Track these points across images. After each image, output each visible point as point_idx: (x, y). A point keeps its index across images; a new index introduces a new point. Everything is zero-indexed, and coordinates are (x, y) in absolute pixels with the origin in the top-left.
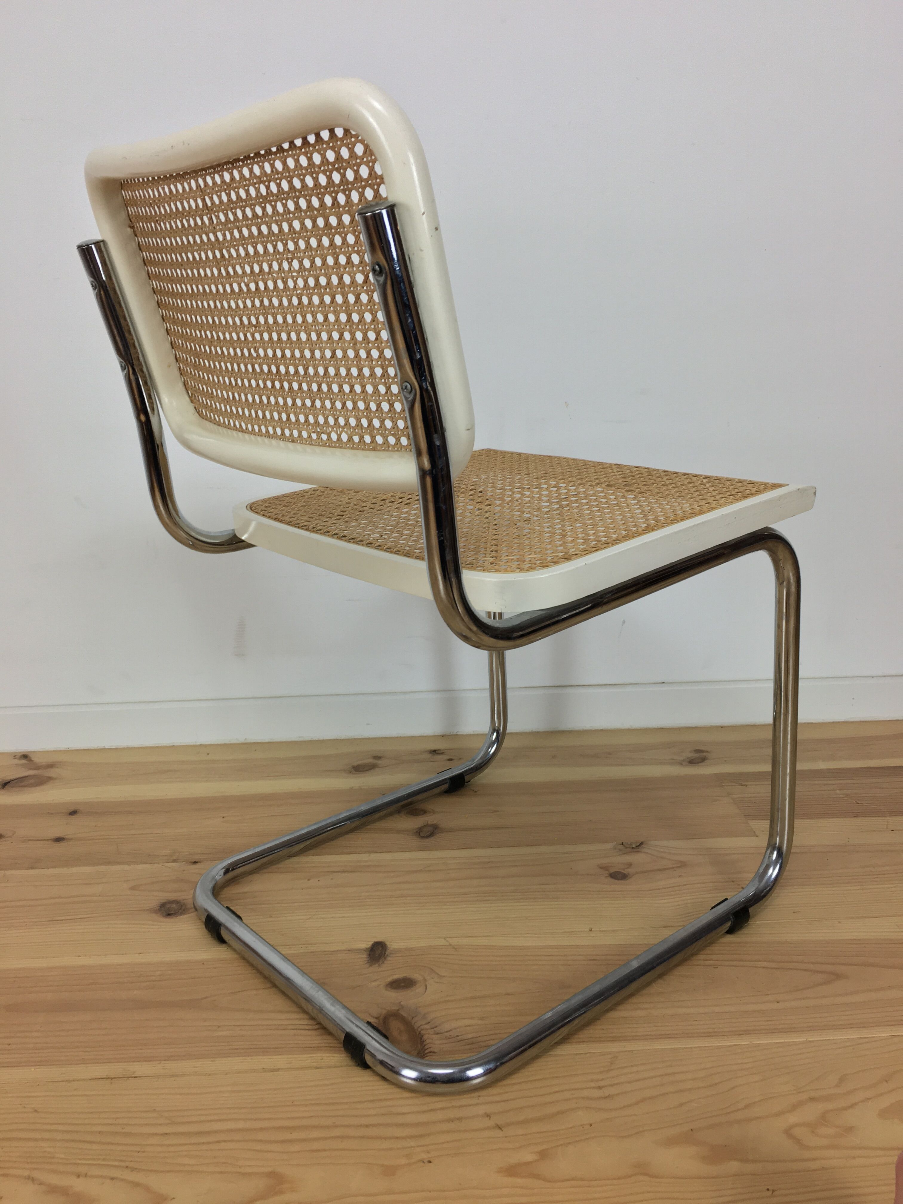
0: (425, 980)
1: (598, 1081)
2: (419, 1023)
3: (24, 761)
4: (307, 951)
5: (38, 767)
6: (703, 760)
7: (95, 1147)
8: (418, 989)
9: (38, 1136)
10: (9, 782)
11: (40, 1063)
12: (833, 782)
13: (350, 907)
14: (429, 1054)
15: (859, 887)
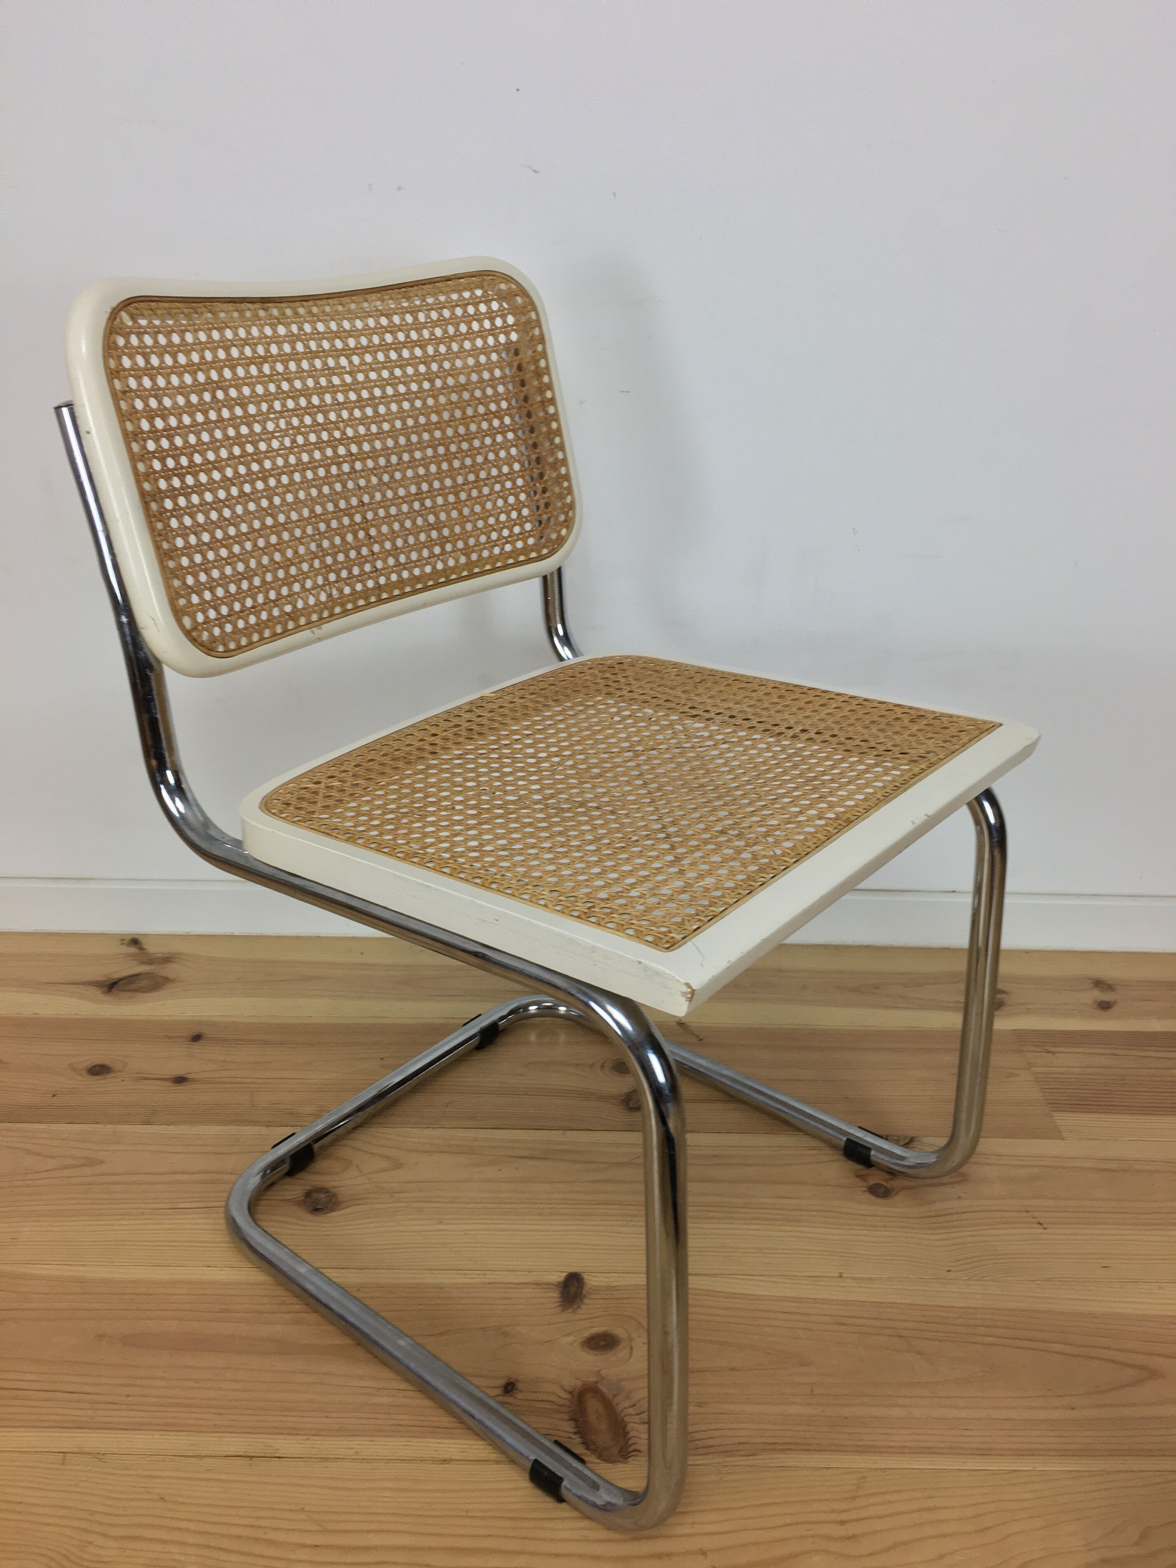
0: (631, 1339)
1: (840, 1512)
2: (622, 1405)
3: (133, 950)
4: (486, 1280)
5: (150, 960)
6: (999, 1005)
8: (621, 1352)
9: (164, 1535)
10: (116, 983)
11: (165, 1428)
13: (539, 1214)
14: (634, 1453)
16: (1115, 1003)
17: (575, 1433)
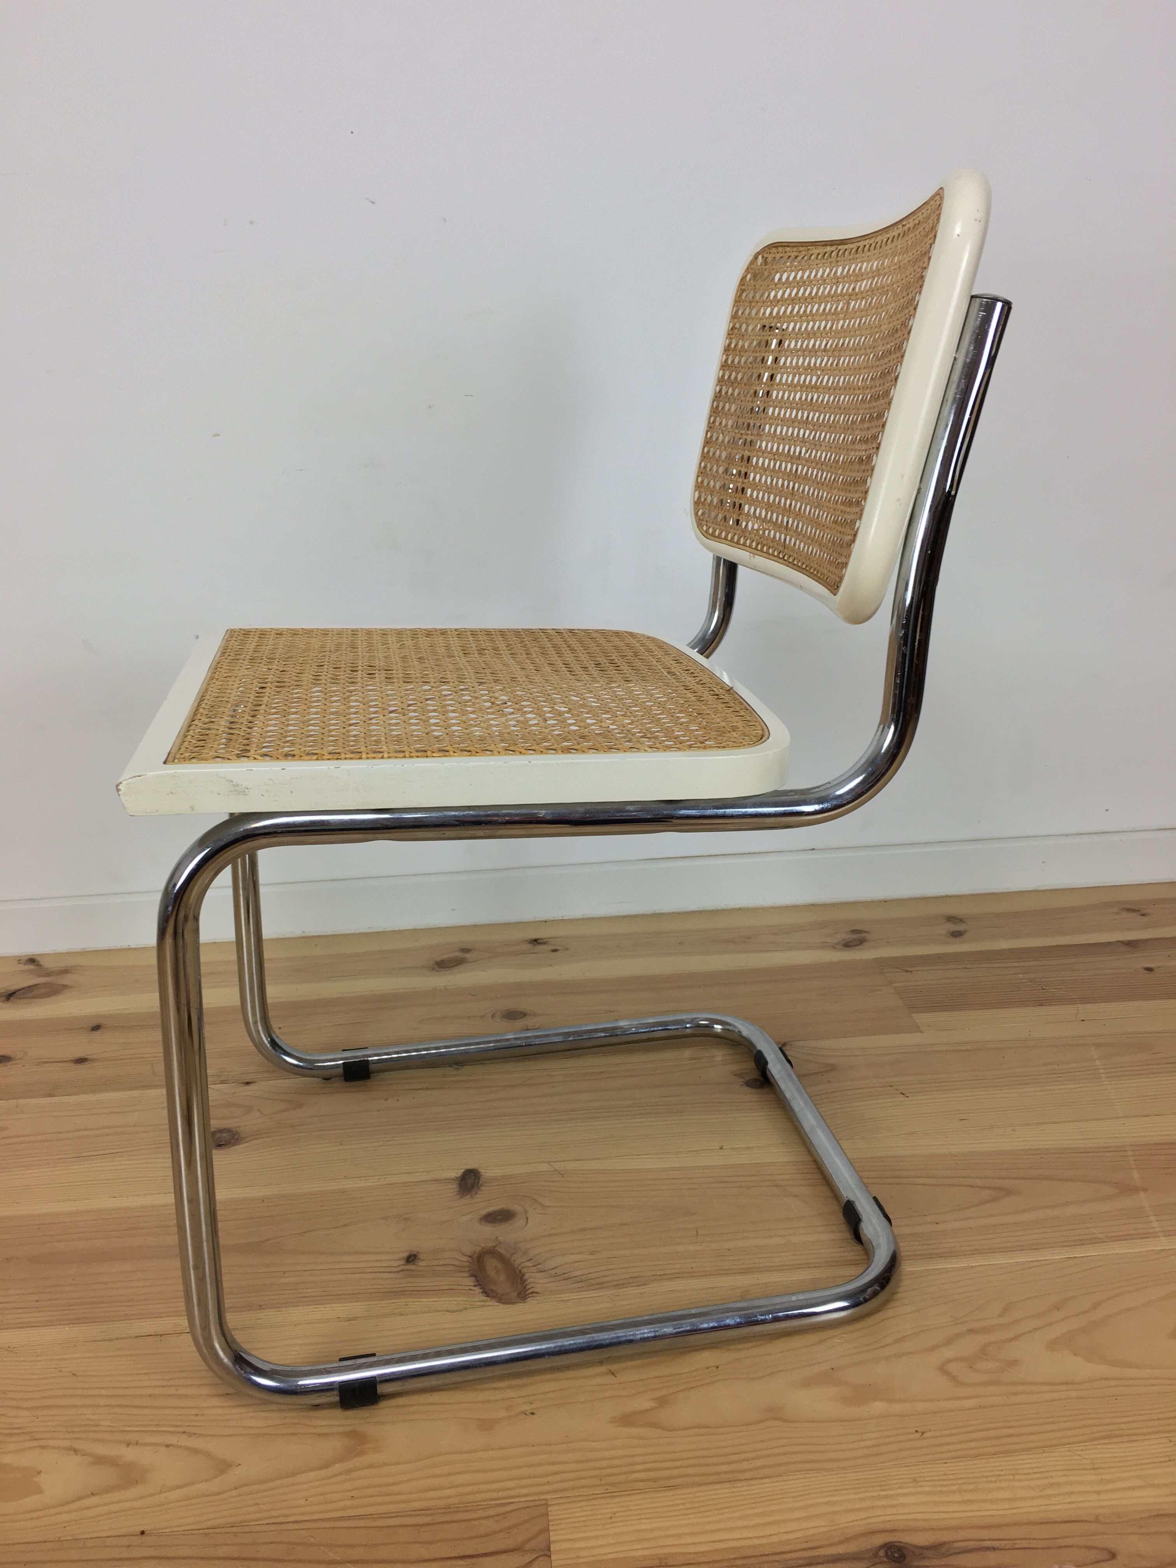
0: (526, 1212)
2: (518, 1260)
3: (31, 967)
4: (386, 1182)
5: (49, 974)
6: (860, 942)
7: (146, 1411)
8: (518, 1222)
9: (76, 1402)
10: (14, 993)
11: (75, 1321)
12: (1016, 964)
13: (436, 1130)
14: (530, 1295)
15: (1039, 1089)
16: (966, 931)
17: (475, 1286)
